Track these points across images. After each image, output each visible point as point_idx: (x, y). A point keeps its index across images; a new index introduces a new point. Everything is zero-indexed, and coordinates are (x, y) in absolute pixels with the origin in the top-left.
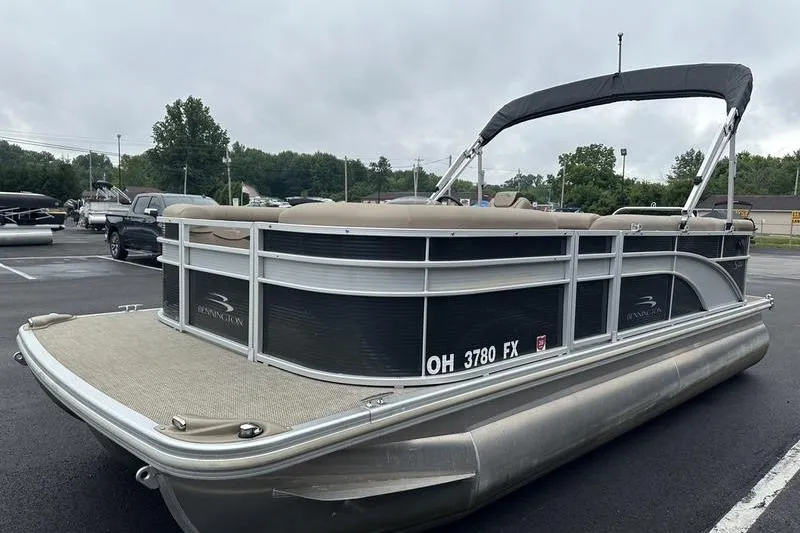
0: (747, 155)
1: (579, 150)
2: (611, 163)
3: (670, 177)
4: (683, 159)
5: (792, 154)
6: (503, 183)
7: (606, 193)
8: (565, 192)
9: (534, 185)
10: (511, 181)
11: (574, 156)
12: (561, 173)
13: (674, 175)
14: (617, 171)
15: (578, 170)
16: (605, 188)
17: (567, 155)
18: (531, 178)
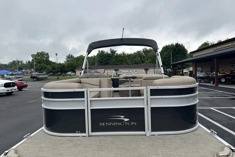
0: (82, 56)
1: (38, 53)
2: (48, 57)
3: (65, 61)
4: (68, 57)
5: (93, 56)
6: (8, 63)
7: (48, 66)
8: (35, 66)
9: (20, 64)
10: (11, 62)
11: (36, 55)
12: (33, 60)
13: (66, 61)
14: (50, 59)
15: (38, 59)
16: (47, 65)
17: (34, 55)
18: (19, 62)
